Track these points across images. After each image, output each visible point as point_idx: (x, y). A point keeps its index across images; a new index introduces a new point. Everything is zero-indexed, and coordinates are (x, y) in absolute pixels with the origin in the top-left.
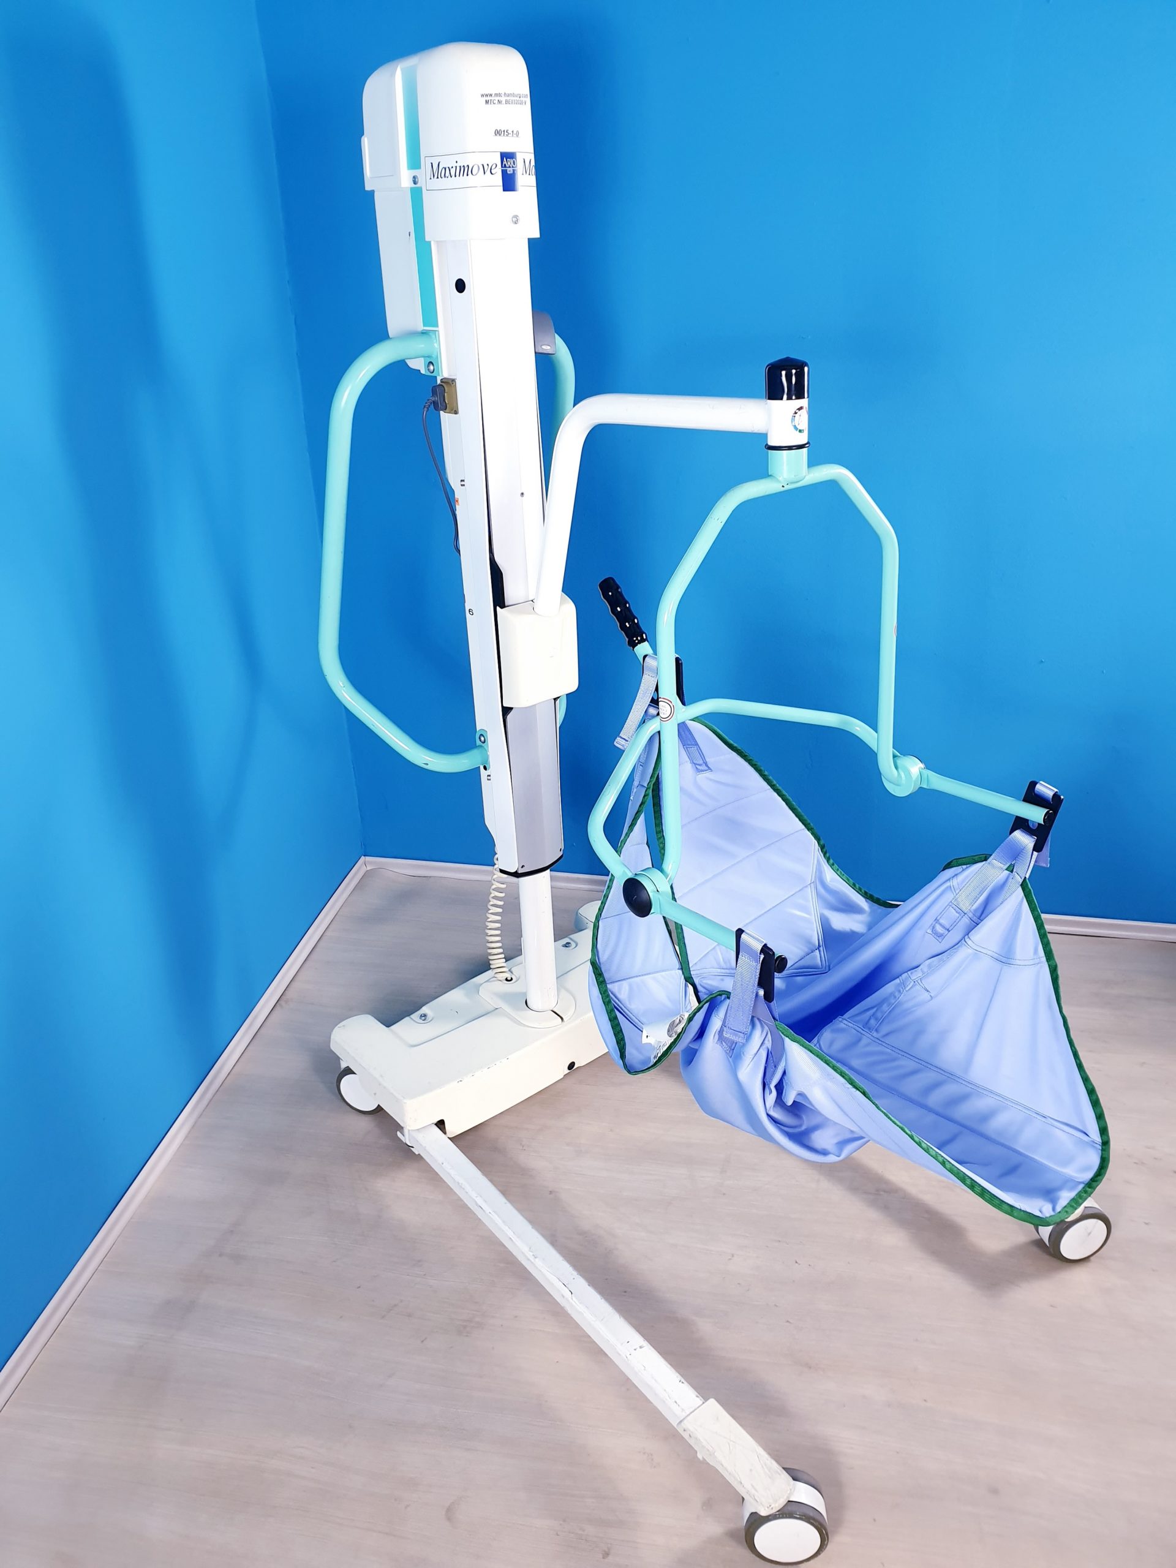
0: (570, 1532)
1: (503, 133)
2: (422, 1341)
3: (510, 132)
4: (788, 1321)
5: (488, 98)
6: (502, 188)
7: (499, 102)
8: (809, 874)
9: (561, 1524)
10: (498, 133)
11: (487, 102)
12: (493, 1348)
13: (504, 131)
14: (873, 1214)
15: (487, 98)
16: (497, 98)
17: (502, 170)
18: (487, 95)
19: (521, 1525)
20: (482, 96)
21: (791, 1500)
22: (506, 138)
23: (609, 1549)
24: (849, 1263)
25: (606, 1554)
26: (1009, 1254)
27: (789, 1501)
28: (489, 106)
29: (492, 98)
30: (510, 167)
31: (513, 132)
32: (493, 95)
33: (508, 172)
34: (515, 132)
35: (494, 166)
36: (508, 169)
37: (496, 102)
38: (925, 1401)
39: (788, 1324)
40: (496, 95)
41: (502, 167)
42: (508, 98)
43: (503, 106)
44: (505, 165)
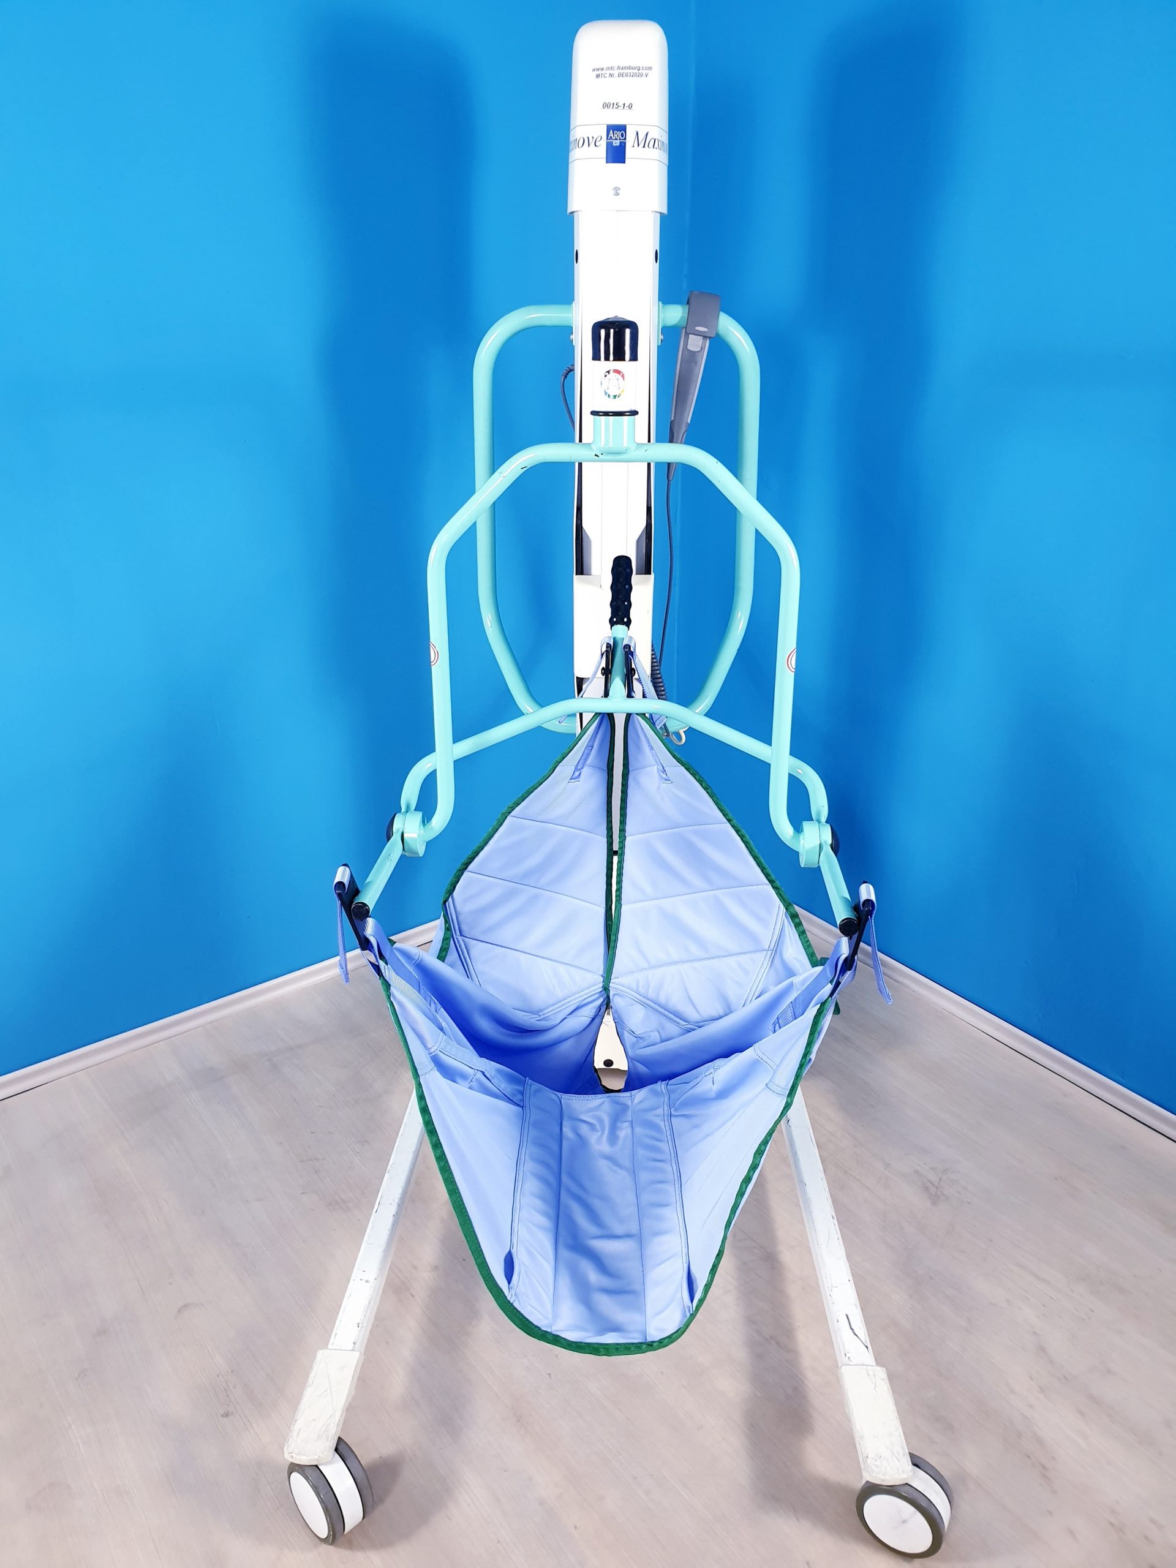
0: (226, 1381)
1: (612, 106)
2: (302, 1193)
3: (621, 104)
4: (549, 1374)
5: (600, 72)
6: (605, 160)
7: (611, 75)
8: (767, 938)
9: (228, 1372)
10: (606, 106)
11: (598, 76)
12: (335, 1230)
13: (613, 104)
14: (740, 1354)
15: (598, 73)
16: (608, 72)
17: (607, 142)
18: (598, 70)
19: (208, 1351)
20: (594, 70)
21: (320, 1467)
22: (615, 110)
23: (232, 1413)
24: (662, 1373)
25: (226, 1415)
26: (827, 1486)
27: (317, 1466)
28: (599, 80)
29: (603, 72)
30: (616, 139)
31: (624, 104)
32: (605, 69)
33: (614, 144)
34: (627, 105)
35: (600, 138)
36: (614, 141)
37: (608, 75)
38: (576, 1528)
39: (547, 1377)
40: (608, 69)
41: (607, 139)
42: (622, 71)
43: (616, 79)
44: (611, 137)
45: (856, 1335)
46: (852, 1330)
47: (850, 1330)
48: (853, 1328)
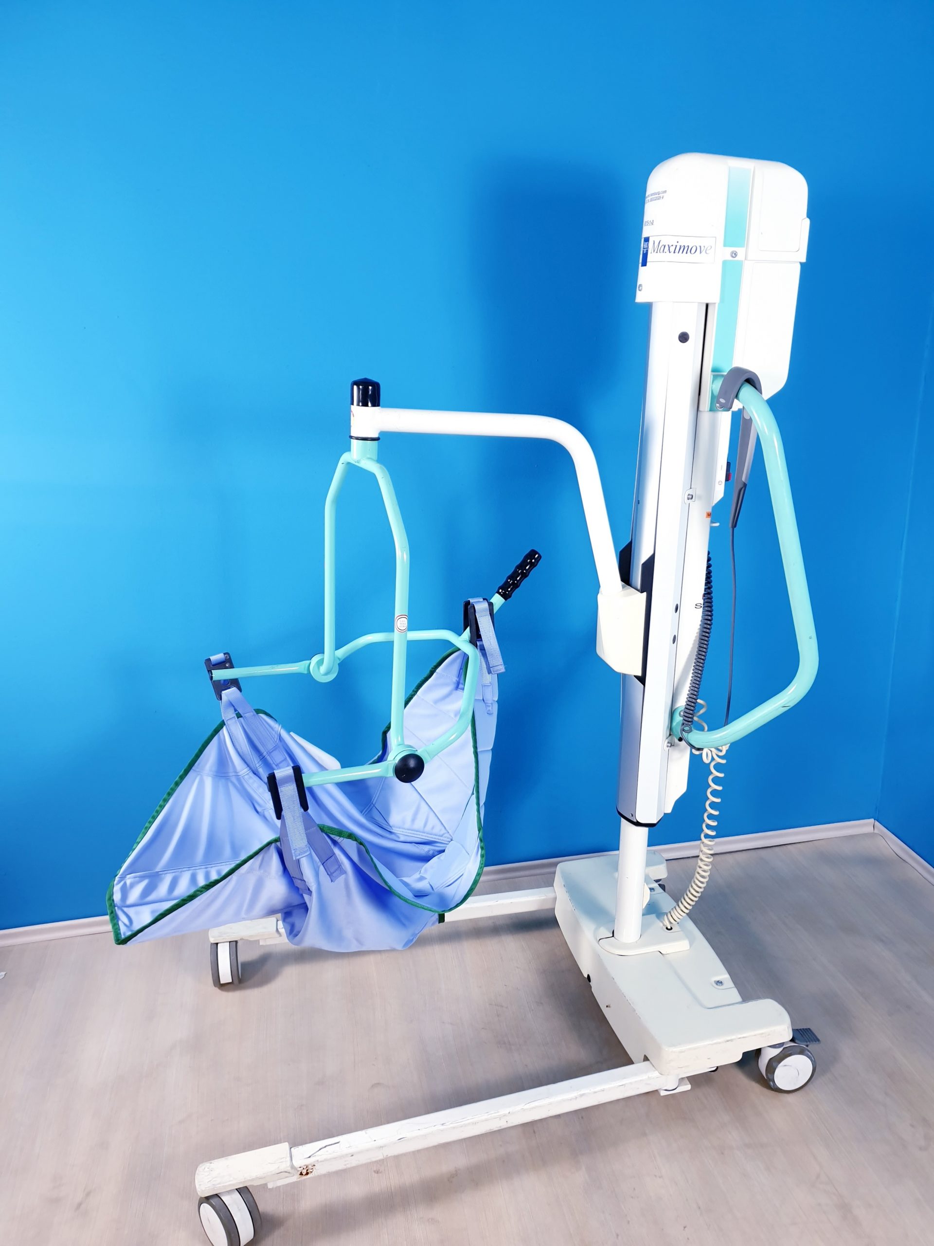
45: (320, 1149)
46: (325, 1147)
47: (325, 1145)
48: (327, 1147)
